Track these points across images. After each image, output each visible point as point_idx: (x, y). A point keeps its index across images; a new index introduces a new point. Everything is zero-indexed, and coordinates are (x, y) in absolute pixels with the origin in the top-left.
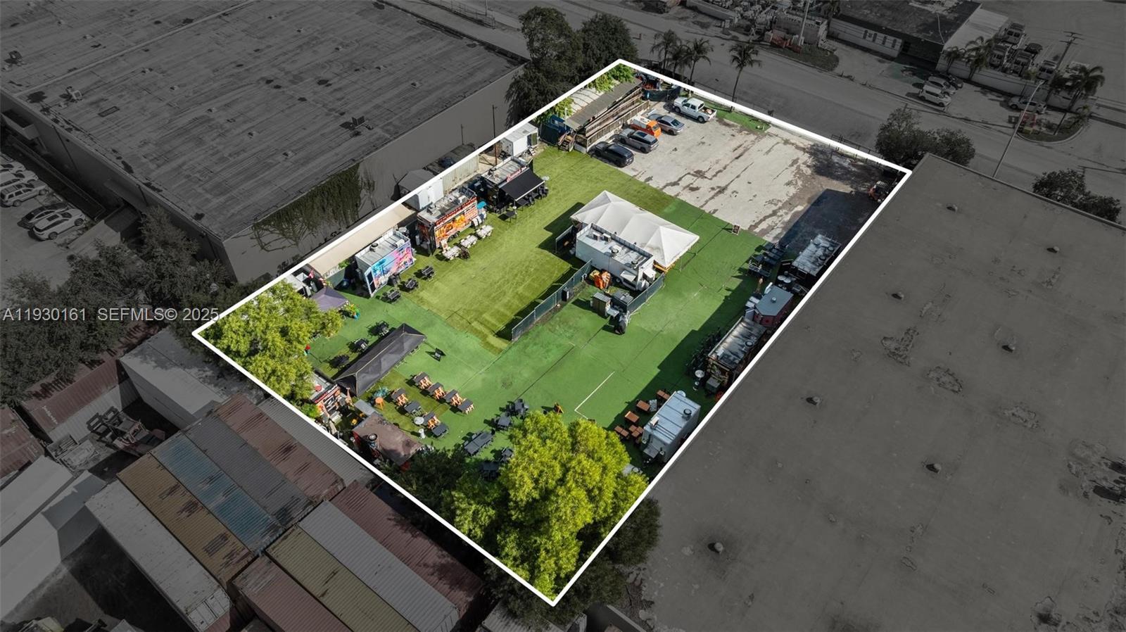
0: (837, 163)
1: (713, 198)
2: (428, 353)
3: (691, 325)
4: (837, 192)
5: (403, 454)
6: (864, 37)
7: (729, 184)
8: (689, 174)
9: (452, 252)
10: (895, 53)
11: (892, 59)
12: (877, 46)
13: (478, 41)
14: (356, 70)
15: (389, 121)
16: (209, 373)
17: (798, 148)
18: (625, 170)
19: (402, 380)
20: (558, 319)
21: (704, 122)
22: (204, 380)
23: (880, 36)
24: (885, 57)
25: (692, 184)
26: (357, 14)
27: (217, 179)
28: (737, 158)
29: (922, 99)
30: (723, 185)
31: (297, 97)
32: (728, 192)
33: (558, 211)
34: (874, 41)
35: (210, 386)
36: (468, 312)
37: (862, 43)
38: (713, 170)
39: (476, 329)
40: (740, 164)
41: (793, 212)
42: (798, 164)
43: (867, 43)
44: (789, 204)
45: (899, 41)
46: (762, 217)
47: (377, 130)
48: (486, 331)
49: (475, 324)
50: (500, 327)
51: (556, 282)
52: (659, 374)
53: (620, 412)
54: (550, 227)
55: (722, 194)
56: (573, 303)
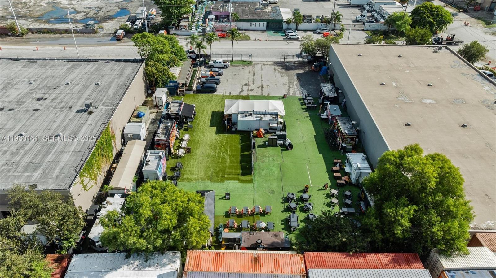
1: (262, 91)
2: (220, 199)
3: (311, 134)
4: (300, 73)
5: (279, 241)
6: (251, 26)
7: (262, 84)
8: (243, 86)
9: (181, 152)
10: (265, 28)
11: (265, 31)
12: (257, 27)
13: (109, 60)
14: (54, 89)
15: (103, 102)
16: (137, 263)
17: (270, 65)
18: (216, 93)
19: (222, 217)
20: (259, 156)
21: (227, 67)
22: (139, 268)
23: (257, 24)
24: (263, 31)
25: (248, 89)
26: (22, 67)
27: (22, 164)
28: (254, 75)
29: (290, 39)
30: (260, 85)
31: (32, 109)
32: (265, 86)
33: (207, 118)
34: (255, 26)
35: (146, 269)
36: (217, 173)
37: (251, 28)
38: (250, 82)
39: (230, 178)
40: (257, 76)
42: (277, 70)
43: (253, 27)
44: (290, 82)
45: (266, 23)
46: (287, 90)
47: (100, 108)
48: (236, 176)
49: (226, 176)
50: (240, 171)
51: (241, 143)
52: (323, 156)
53: (328, 177)
54: (212, 125)
55: (264, 88)
56: (258, 148)
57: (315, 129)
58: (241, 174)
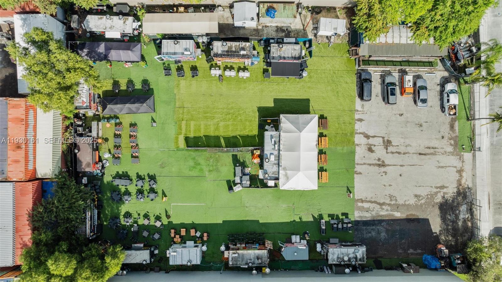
0: (460, 211)
1: (370, 165)
3: (261, 217)
4: (430, 225)
5: (83, 167)
7: (390, 165)
8: (383, 138)
17: (459, 181)
25: (375, 146)
28: (420, 154)
30: (387, 162)
32: (383, 169)
36: (189, 113)
38: (397, 149)
39: (181, 126)
40: (416, 159)
41: (391, 213)
42: (441, 190)
44: (397, 207)
46: (373, 200)
48: (184, 131)
49: (184, 123)
50: (192, 135)
51: (240, 136)
52: (220, 224)
53: (186, 223)
54: (276, 101)
55: (378, 167)
56: (233, 155)
57: (273, 223)
58: (188, 137)
